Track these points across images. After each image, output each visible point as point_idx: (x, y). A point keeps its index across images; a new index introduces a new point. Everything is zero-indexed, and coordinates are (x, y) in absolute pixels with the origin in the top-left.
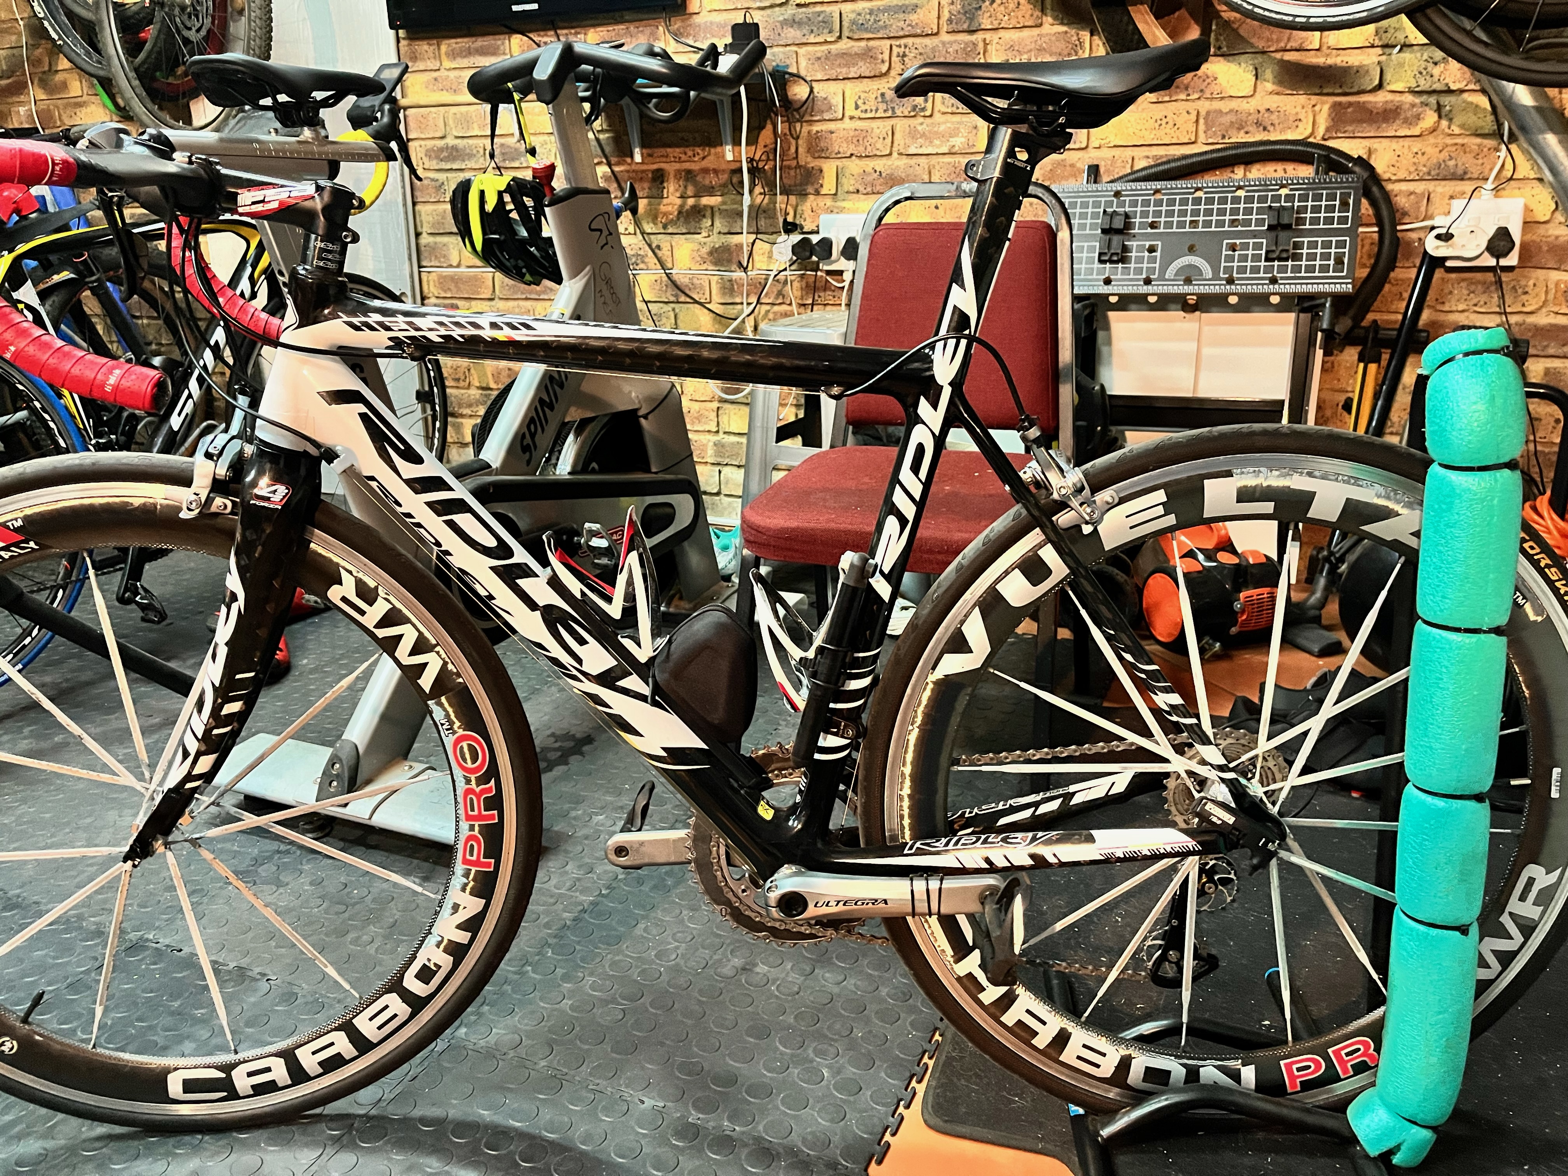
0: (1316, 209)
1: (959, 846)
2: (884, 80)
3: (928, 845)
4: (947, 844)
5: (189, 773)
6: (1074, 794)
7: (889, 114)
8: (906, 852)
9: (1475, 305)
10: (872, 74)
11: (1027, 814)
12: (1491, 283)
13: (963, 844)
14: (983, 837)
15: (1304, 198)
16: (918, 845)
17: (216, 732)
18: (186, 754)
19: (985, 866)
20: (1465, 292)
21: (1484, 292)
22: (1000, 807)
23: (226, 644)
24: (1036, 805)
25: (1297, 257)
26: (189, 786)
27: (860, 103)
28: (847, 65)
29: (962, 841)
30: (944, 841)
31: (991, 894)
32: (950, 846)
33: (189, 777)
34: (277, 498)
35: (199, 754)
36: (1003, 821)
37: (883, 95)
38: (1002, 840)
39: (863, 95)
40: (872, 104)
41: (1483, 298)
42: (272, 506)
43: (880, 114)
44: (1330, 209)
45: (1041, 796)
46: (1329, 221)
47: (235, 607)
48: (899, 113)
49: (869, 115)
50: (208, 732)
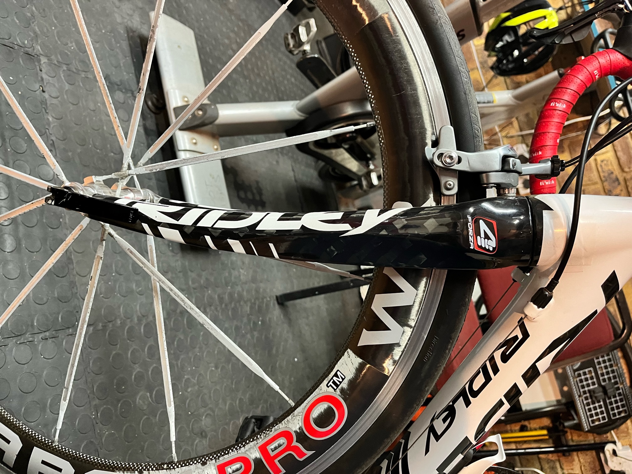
0: (616, 402)
2: (620, 171)
5: (159, 224)
7: (603, 179)
9: (584, 466)
10: (622, 164)
12: (596, 470)
15: (620, 394)
17: (208, 238)
18: (177, 216)
20: (589, 461)
21: (591, 468)
23: (303, 227)
25: (593, 403)
26: (146, 226)
27: (605, 162)
28: (623, 149)
33: (154, 225)
34: (482, 242)
35: (181, 228)
37: (612, 173)
39: (609, 163)
40: (606, 168)
41: (588, 468)
42: (471, 239)
43: (602, 174)
44: (618, 407)
46: (613, 409)
47: (345, 227)
48: (605, 184)
49: (600, 169)
50: (206, 230)
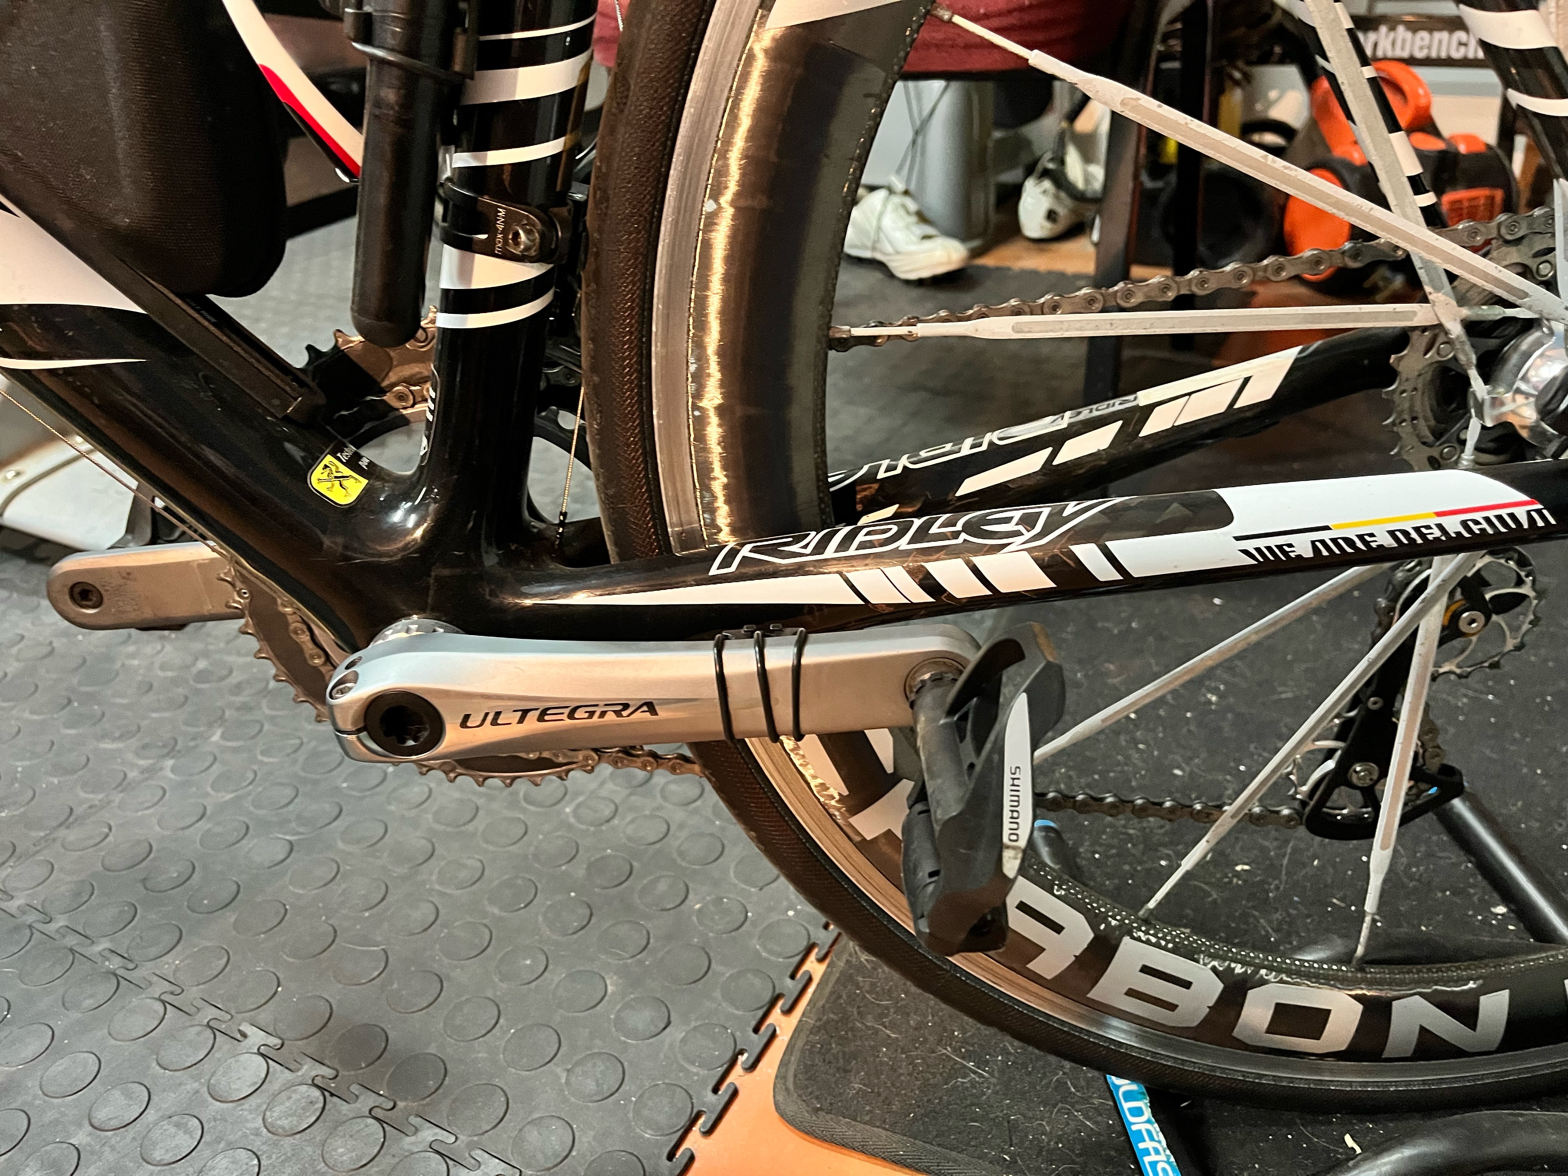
1: (852, 551)
3: (773, 550)
4: (821, 547)
6: (1151, 408)
8: (714, 571)
11: (1032, 463)
13: (862, 546)
14: (917, 522)
16: (745, 551)
19: (921, 597)
22: (966, 449)
24: (1056, 440)
29: (861, 537)
30: (814, 538)
31: (937, 680)
32: (830, 552)
36: (971, 485)
38: (969, 528)
45: (1065, 420)
